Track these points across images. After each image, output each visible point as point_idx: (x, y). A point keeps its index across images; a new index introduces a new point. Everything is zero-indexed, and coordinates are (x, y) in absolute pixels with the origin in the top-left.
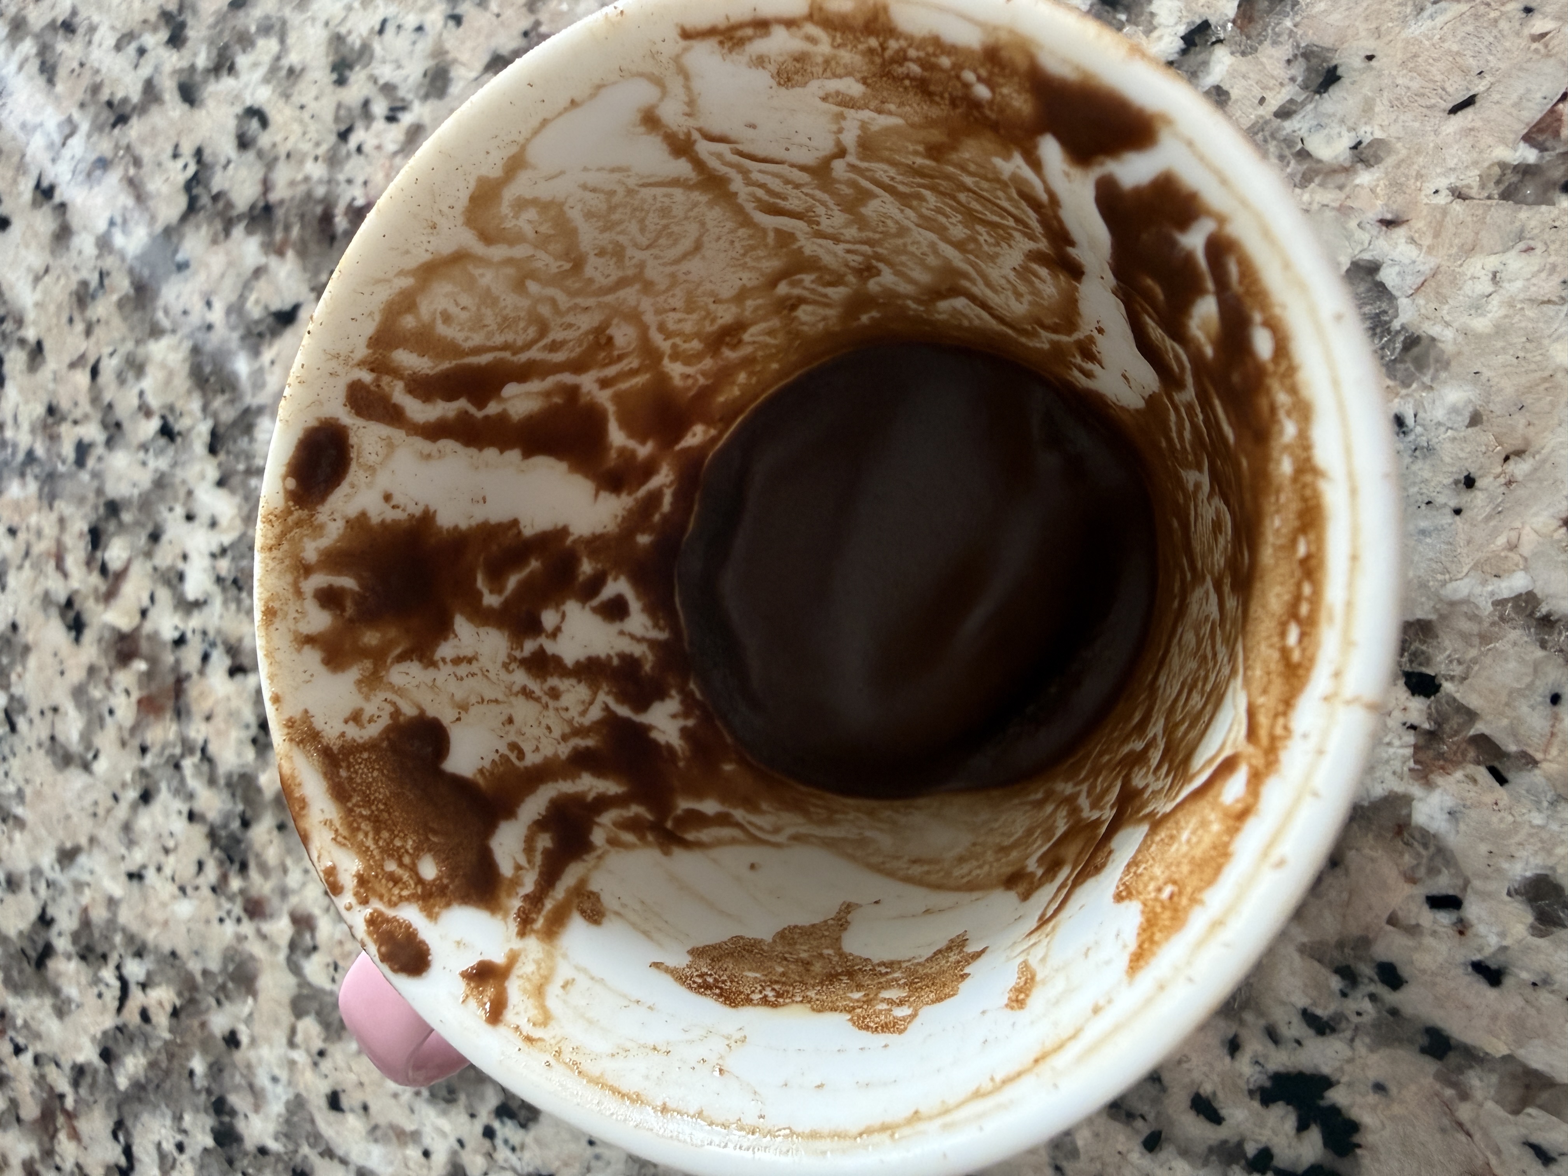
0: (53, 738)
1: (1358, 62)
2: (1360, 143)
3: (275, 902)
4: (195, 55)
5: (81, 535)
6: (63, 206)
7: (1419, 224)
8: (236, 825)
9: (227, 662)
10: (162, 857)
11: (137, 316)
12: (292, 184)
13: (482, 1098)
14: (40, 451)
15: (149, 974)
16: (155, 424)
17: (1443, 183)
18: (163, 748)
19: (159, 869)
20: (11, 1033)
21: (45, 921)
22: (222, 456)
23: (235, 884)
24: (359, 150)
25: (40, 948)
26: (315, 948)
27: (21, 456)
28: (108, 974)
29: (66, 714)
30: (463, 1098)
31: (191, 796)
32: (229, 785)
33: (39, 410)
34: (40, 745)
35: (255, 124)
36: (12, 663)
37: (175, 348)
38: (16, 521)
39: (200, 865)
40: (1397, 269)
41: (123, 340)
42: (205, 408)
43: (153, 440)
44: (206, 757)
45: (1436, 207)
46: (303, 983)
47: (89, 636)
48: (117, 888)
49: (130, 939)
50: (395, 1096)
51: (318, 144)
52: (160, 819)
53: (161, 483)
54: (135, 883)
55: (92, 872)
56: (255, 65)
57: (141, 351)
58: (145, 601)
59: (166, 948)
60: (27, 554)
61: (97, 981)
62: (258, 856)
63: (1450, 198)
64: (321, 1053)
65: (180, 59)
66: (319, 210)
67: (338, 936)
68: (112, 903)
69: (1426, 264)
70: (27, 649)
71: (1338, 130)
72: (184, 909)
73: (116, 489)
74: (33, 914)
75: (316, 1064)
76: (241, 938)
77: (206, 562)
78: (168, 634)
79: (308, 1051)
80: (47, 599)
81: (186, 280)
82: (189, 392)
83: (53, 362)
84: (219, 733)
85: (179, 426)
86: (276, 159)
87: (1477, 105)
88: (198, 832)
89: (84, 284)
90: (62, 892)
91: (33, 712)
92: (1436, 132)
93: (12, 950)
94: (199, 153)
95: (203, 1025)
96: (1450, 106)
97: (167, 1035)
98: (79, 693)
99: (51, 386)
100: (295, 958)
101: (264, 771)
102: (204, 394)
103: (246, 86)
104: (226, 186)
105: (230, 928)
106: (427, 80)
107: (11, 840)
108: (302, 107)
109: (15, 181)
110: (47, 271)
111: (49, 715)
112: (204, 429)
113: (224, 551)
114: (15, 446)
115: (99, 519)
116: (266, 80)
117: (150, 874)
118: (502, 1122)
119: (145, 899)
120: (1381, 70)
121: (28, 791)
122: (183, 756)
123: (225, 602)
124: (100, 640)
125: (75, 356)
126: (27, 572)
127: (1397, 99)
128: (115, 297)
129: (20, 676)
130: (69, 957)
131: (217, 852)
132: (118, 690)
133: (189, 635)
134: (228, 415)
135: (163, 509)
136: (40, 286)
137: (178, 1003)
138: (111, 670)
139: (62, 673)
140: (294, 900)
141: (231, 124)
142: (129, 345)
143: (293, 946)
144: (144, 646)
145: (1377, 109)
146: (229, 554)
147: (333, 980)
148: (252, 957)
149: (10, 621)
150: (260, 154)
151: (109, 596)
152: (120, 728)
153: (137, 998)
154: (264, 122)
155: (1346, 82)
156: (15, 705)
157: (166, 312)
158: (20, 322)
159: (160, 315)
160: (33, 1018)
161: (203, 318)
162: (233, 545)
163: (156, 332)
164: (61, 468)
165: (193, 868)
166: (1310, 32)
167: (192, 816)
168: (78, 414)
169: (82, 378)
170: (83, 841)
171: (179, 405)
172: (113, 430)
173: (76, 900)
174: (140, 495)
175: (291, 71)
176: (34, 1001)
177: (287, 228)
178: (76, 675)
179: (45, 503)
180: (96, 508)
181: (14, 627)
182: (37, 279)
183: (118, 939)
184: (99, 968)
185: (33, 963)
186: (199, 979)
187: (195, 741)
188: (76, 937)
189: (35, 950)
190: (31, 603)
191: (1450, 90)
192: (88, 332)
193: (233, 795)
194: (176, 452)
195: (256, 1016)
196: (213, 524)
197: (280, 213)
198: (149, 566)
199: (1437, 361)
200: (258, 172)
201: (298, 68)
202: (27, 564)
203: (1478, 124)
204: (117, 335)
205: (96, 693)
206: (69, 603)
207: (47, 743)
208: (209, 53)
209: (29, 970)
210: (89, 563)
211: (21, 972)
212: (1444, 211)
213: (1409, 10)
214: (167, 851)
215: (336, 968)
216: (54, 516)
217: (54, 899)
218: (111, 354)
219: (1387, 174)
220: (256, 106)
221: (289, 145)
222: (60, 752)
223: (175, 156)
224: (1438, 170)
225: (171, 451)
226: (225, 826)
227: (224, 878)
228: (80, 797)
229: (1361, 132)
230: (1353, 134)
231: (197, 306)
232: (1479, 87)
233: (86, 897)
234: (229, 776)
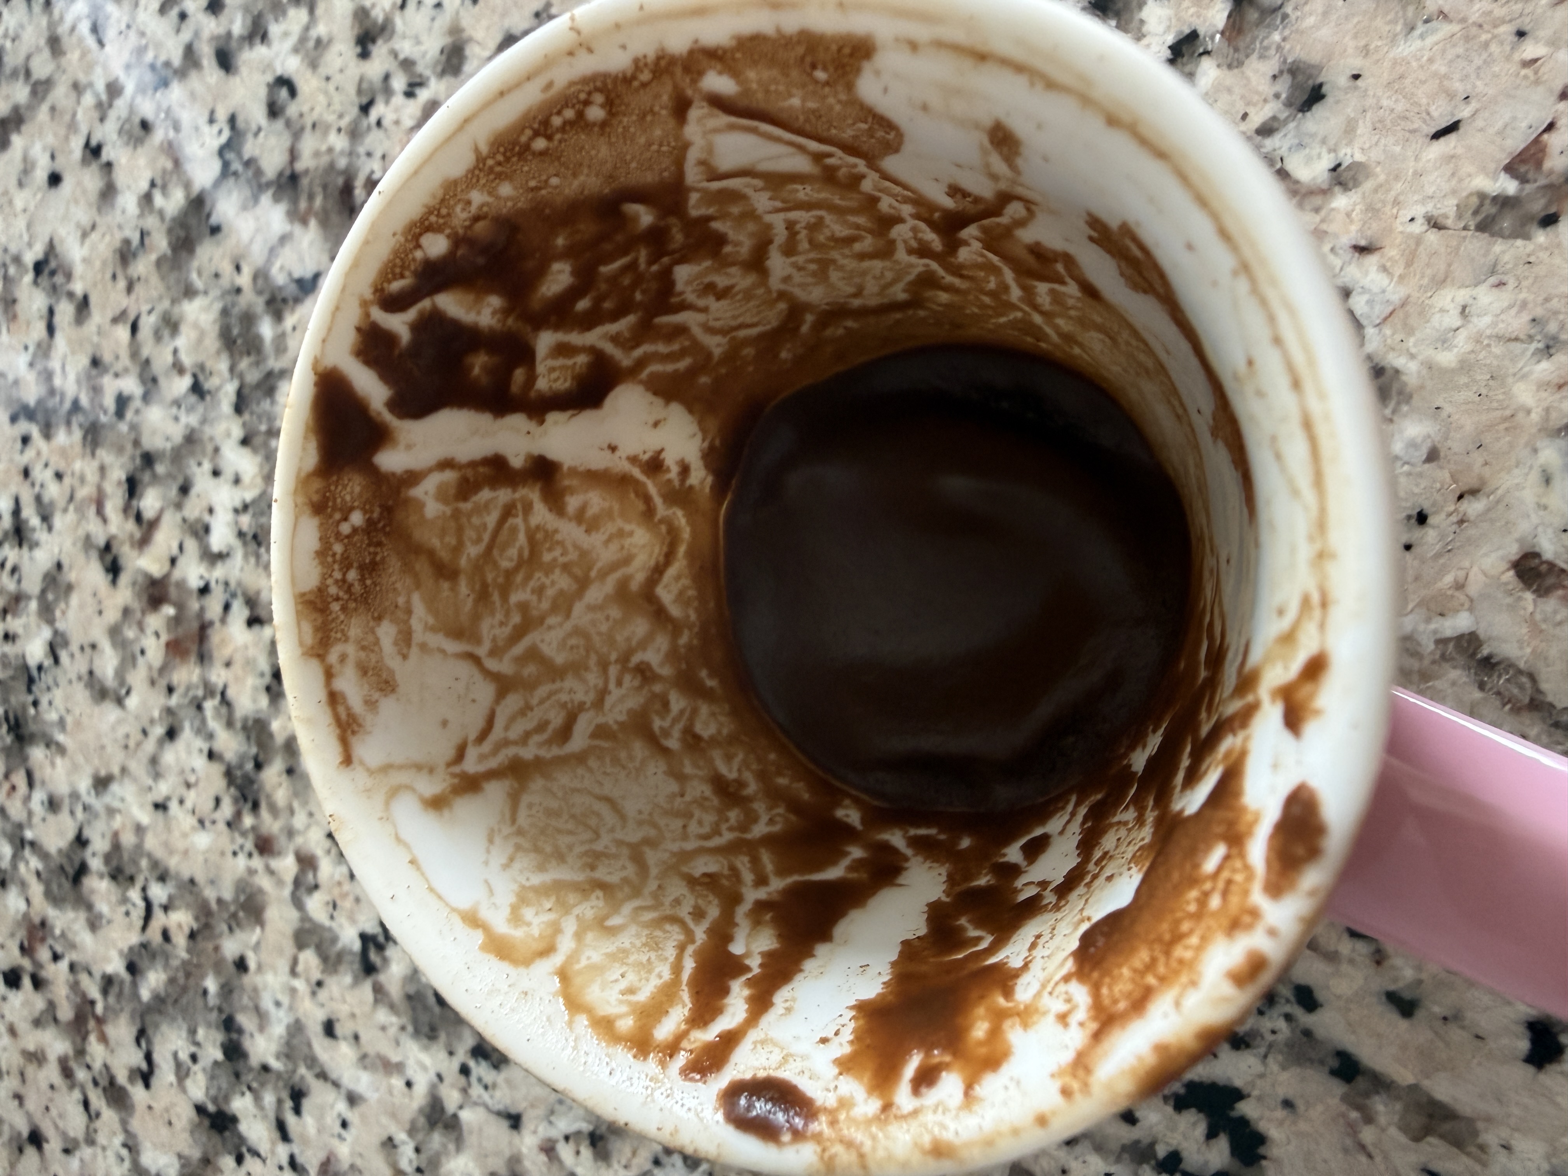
0: (91, 673)
1: (1343, 80)
2: (1339, 165)
3: (282, 840)
4: (231, 22)
5: (119, 483)
6: (109, 165)
7: (1392, 252)
8: (249, 766)
9: (245, 613)
10: (182, 790)
11: (173, 277)
12: (317, 154)
13: (460, 1038)
14: (84, 401)
15: (171, 898)
16: (186, 382)
17: (1419, 211)
18: (188, 689)
19: (181, 802)
20: (50, 941)
21: (81, 841)
22: (247, 416)
23: (248, 821)
24: (379, 123)
25: (77, 864)
26: (316, 887)
27: (67, 405)
28: (134, 894)
29: (103, 651)
30: (443, 1036)
31: (210, 736)
32: (245, 728)
33: (84, 361)
34: (80, 678)
35: (284, 93)
36: (57, 600)
37: (207, 309)
38: (62, 466)
39: (218, 801)
40: (1365, 297)
41: (161, 298)
42: (232, 369)
43: (185, 396)
44: (225, 701)
45: (1410, 236)
46: (305, 918)
47: (124, 579)
48: (145, 817)
49: (155, 864)
50: (383, 1028)
51: (341, 116)
52: (183, 755)
53: (191, 439)
54: (160, 814)
55: (122, 800)
56: (286, 34)
57: (176, 310)
58: (175, 550)
59: (186, 874)
60: (71, 498)
61: (125, 900)
62: (268, 797)
63: (1425, 227)
64: (319, 984)
65: (218, 25)
66: (340, 181)
67: (337, 877)
68: (139, 829)
69: (1396, 293)
70: (70, 588)
71: (1318, 150)
72: (203, 840)
73: (153, 442)
74: (71, 835)
75: (314, 994)
76: (252, 872)
77: (229, 516)
78: (194, 583)
79: (308, 981)
80: (87, 542)
81: (218, 244)
82: (218, 353)
83: (98, 317)
84: (237, 679)
85: (209, 384)
86: (302, 129)
87: (1462, 130)
88: (216, 770)
89: (127, 242)
90: (96, 816)
91: (74, 647)
92: (1417, 158)
93: (52, 865)
94: (232, 120)
95: (217, 949)
96: (1433, 131)
97: (184, 955)
98: (114, 632)
99: (95, 339)
100: (298, 893)
101: (276, 717)
102: (232, 356)
103: (277, 55)
104: (257, 153)
105: (242, 862)
106: (444, 58)
107: (53, 764)
108: (328, 79)
109: (67, 138)
110: (94, 227)
111: (88, 650)
112: (230, 390)
113: (246, 507)
114: (63, 395)
115: (136, 469)
116: (296, 50)
117: (173, 806)
118: (477, 1062)
119: (168, 829)
120: (1366, 90)
121: (69, 720)
122: (204, 698)
123: (246, 556)
124: (134, 584)
125: (117, 312)
126: (71, 516)
127: (1380, 121)
128: (153, 257)
129: (64, 613)
130: (101, 876)
131: (232, 790)
132: (149, 631)
133: (213, 584)
134: (253, 376)
135: (192, 463)
136: (88, 242)
137: (195, 926)
138: (143, 613)
139: (100, 613)
140: (299, 840)
141: (263, 92)
142: (166, 304)
143: (297, 883)
144: (173, 592)
145: (1359, 132)
146: (251, 511)
147: (332, 917)
148: (261, 891)
149: (55, 560)
150: (288, 124)
151: (143, 542)
152: (150, 668)
153: (159, 919)
154: (293, 92)
155: (1329, 100)
156: (59, 639)
157: (200, 274)
158: (69, 276)
159: (194, 276)
160: (70, 929)
161: (232, 283)
162: (254, 502)
163: (189, 292)
164: (103, 419)
165: (211, 804)
166: (1298, 47)
167: (211, 755)
168: (118, 367)
169: (123, 333)
170: (116, 770)
171: (209, 364)
172: (150, 385)
173: (108, 824)
174: (173, 449)
175: (319, 42)
176: (70, 914)
177: (311, 197)
178: (112, 615)
179: (88, 451)
180: (133, 458)
181: (59, 566)
182: (85, 235)
183: (144, 863)
184: (126, 889)
185: (70, 879)
186: (214, 906)
187: (215, 685)
188: (107, 858)
189: (72, 866)
190: (74, 544)
191: (1435, 114)
192: (130, 289)
193: (248, 738)
194: (206, 409)
195: (263, 945)
196: (237, 481)
197: (305, 182)
198: (178, 517)
199: (1400, 393)
200: (286, 141)
201: (325, 39)
202: (71, 508)
203: (1460, 151)
204: (155, 294)
205: (130, 633)
206: (108, 547)
207: (86, 677)
208: (244, 21)
209: (67, 885)
210: (126, 509)
211: (60, 886)
212: (1418, 240)
213: (1399, 28)
214: (188, 786)
215: (335, 906)
216: (95, 464)
217: (89, 822)
218: (150, 312)
219: (1364, 197)
220: (286, 76)
221: (315, 116)
222: (97, 687)
223: (211, 121)
224: (1416, 198)
225: (200, 409)
226: (241, 766)
227: (238, 815)
228: (113, 729)
229: (1341, 154)
230: (1332, 155)
231: (227, 268)
232: (1464, 112)
233: (118, 822)
234: (245, 720)
